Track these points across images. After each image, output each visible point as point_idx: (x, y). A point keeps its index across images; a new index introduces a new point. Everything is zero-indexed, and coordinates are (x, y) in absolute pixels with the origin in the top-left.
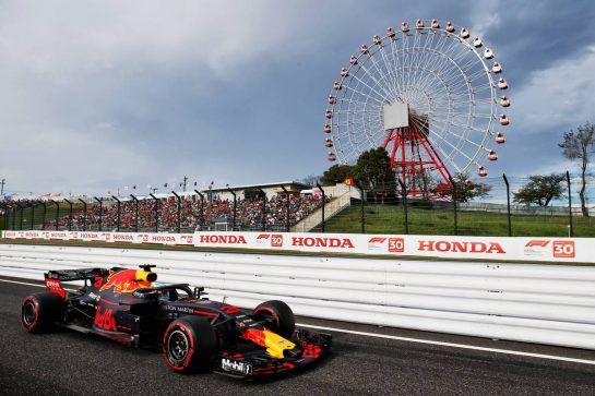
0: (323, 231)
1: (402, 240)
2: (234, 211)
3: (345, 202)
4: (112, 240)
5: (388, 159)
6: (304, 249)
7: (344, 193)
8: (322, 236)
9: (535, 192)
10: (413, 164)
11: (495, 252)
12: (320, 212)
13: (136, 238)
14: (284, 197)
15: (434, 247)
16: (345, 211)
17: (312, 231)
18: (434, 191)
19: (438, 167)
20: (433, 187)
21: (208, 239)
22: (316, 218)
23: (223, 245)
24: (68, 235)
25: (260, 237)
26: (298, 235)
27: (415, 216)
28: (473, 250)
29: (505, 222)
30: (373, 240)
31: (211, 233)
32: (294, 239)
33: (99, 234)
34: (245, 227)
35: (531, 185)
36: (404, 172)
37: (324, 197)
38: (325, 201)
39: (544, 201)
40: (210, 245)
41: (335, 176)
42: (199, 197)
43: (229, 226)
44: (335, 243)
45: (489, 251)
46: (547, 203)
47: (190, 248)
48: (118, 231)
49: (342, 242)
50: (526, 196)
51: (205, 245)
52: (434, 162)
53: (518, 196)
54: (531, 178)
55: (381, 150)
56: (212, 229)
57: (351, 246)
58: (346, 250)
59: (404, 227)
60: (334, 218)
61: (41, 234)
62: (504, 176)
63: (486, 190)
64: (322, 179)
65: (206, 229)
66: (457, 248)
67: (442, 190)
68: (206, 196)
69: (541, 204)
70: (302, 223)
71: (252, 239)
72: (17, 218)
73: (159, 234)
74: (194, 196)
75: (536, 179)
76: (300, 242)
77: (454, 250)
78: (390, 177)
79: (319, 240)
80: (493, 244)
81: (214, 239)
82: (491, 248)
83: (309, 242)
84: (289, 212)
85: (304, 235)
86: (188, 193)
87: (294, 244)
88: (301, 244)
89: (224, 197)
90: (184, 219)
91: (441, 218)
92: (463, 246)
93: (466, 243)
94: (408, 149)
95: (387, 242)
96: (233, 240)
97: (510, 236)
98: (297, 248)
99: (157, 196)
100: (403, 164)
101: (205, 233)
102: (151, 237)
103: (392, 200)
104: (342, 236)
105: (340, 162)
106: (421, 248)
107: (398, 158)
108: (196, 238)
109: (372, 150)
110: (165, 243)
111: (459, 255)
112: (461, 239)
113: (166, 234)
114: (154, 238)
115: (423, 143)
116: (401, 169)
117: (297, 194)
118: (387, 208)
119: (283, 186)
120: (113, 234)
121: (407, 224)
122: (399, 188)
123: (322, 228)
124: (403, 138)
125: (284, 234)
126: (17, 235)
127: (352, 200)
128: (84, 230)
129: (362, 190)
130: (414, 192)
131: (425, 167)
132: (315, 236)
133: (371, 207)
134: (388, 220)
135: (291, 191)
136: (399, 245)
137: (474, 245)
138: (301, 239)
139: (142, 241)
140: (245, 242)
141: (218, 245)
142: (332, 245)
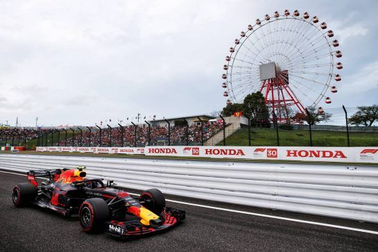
0: (224, 145)
1: (276, 150)
2: (169, 133)
3: (237, 127)
4: (97, 152)
5: (263, 99)
6: (213, 156)
7: (237, 122)
8: (224, 148)
9: (362, 117)
10: (279, 101)
11: (339, 157)
12: (222, 133)
13: (111, 150)
14: (199, 124)
15: (297, 155)
16: (237, 132)
17: (217, 145)
18: (294, 118)
19: (296, 103)
20: (293, 115)
21: (154, 151)
22: (219, 137)
23: (162, 154)
24: (72, 149)
25: (185, 149)
26: (209, 148)
27: (283, 134)
28: (324, 156)
29: (346, 138)
30: (257, 150)
31: (154, 147)
32: (207, 150)
33: (90, 148)
34: (176, 143)
35: (359, 112)
36: (273, 107)
37: (224, 123)
38: (225, 126)
39: (368, 123)
40: (155, 154)
41: (230, 110)
42: (147, 125)
43: (166, 142)
44: (232, 152)
45: (335, 157)
46: (371, 124)
47: (143, 157)
48: (100, 146)
49: (237, 152)
50: (356, 119)
51: (151, 154)
52: (293, 100)
53: (351, 120)
54: (359, 108)
55: (259, 93)
56: (156, 145)
57: (243, 154)
58: (240, 156)
59: (276, 141)
60: (230, 137)
61: (57, 149)
62: (343, 107)
63: (328, 117)
64: (222, 113)
65: (152, 145)
66: (313, 155)
67: (299, 117)
68: (151, 125)
69: (366, 125)
70: (211, 140)
71: (180, 150)
72: (44, 140)
73: (124, 148)
74: (144, 125)
75: (363, 109)
76: (211, 152)
77: (311, 156)
78: (265, 112)
79: (222, 150)
80: (337, 152)
81: (157, 151)
82: (337, 155)
83: (216, 152)
84: (202, 134)
85: (213, 148)
86: (141, 122)
87: (207, 153)
88: (211, 153)
89: (162, 125)
90: (139, 139)
91: (302, 135)
92: (317, 153)
93: (319, 152)
94: (276, 92)
95: (266, 151)
96: (168, 151)
97: (349, 146)
98: (209, 156)
99: (123, 125)
100: (273, 102)
101: (151, 147)
102: (119, 150)
103: (266, 125)
104: (236, 148)
105: (234, 102)
106: (289, 155)
107: (269, 97)
108: (146, 150)
109: (253, 94)
110: (127, 153)
111: (314, 159)
112: (315, 149)
113: (128, 148)
114: (121, 151)
115: (285, 88)
116: (272, 105)
117: (207, 122)
118: (263, 130)
119: (198, 117)
120: (97, 148)
121: (278, 139)
122: (271, 117)
123: (224, 143)
124: (272, 85)
125: (200, 147)
126: (44, 149)
127: (241, 125)
128: (81, 146)
129: (249, 119)
130: (281, 119)
131: (287, 102)
132: (220, 148)
133: (253, 129)
134: (264, 137)
135: (203, 120)
136: (274, 153)
137: (324, 152)
138: (211, 150)
139: (114, 152)
140: (176, 152)
141: (159, 154)
142: (230, 154)
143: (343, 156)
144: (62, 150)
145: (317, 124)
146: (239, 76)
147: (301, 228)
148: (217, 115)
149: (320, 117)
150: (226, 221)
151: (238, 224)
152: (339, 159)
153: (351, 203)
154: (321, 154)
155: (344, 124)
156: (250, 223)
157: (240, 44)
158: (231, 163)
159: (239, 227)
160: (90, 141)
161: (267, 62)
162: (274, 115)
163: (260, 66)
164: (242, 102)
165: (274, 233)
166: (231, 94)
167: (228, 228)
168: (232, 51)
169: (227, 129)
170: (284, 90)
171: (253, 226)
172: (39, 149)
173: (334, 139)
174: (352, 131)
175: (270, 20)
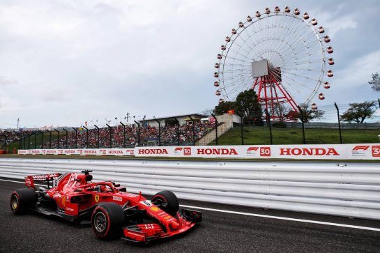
0: (217, 144)
1: (269, 148)
2: (160, 133)
3: (230, 125)
4: (84, 154)
5: (256, 96)
6: (205, 156)
7: (229, 120)
8: (217, 147)
9: (354, 114)
10: (272, 99)
11: (332, 154)
12: (214, 132)
13: (98, 152)
14: (190, 123)
15: (291, 153)
16: (230, 130)
17: (209, 144)
18: (287, 116)
19: (289, 101)
20: (286, 113)
21: (143, 152)
22: (212, 136)
23: (153, 155)
24: (57, 152)
25: (177, 149)
26: (201, 147)
27: (276, 133)
28: (317, 154)
29: (338, 135)
30: (250, 149)
31: (145, 148)
32: (199, 150)
33: (76, 150)
34: (167, 144)
35: (350, 109)
36: (266, 104)
37: (216, 122)
38: (217, 125)
39: (360, 120)
40: (145, 155)
41: (223, 108)
42: (137, 125)
43: (157, 143)
44: (225, 152)
45: (328, 154)
46: (363, 120)
47: (132, 158)
48: (87, 148)
49: (230, 151)
50: (348, 116)
51: (141, 155)
52: (286, 97)
53: (343, 117)
54: (351, 105)
55: (252, 91)
56: (146, 145)
57: (236, 153)
58: (233, 156)
59: (269, 140)
60: (222, 136)
61: (41, 151)
62: (335, 104)
63: (321, 114)
64: (214, 112)
65: (142, 145)
66: (306, 153)
67: (292, 115)
68: (141, 125)
69: (358, 121)
70: (203, 139)
71: (171, 151)
72: (27, 142)
73: (113, 149)
74: (133, 125)
75: (355, 106)
77: (304, 154)
78: (258, 109)
79: (215, 150)
80: (330, 149)
81: (147, 152)
82: (329, 152)
83: (208, 152)
84: (194, 133)
85: (205, 147)
86: (131, 122)
87: (199, 153)
88: (203, 153)
89: (152, 125)
90: (128, 139)
91: (293, 133)
92: (310, 151)
93: (312, 149)
94: (268, 89)
96: (159, 151)
97: (341, 143)
98: (201, 156)
99: (111, 125)
100: (266, 99)
101: (141, 148)
102: (107, 151)
103: (259, 123)
104: (229, 147)
105: (226, 100)
107: (262, 95)
108: (136, 151)
109: (246, 91)
110: (116, 155)
111: (307, 157)
112: (308, 147)
113: (117, 149)
114: (110, 152)
115: (278, 85)
116: (264, 102)
117: (199, 121)
118: (257, 128)
119: (189, 116)
120: (84, 150)
121: (271, 137)
122: (264, 115)
123: (216, 142)
124: (265, 83)
125: (192, 147)
126: (27, 152)
127: (234, 123)
128: (67, 148)
129: (241, 117)
130: (274, 117)
131: (280, 100)
132: (212, 147)
133: (245, 128)
134: (258, 136)
135: (195, 119)
136: (267, 152)
137: (317, 150)
138: (203, 150)
139: (102, 154)
140: (167, 153)
141: (150, 155)
142: (223, 153)
143: (336, 153)
144: (46, 153)
145: (310, 121)
146: (231, 75)
147: (293, 226)
148: (209, 114)
149: (313, 114)
150: (217, 222)
151: (229, 224)
152: (332, 157)
153: (341, 199)
154: (314, 152)
155: (336, 121)
156: (242, 222)
157: (231, 42)
158: (223, 163)
159: (231, 228)
160: (76, 142)
161: (259, 59)
162: (267, 113)
163: (253, 63)
164: (235, 100)
165: (266, 233)
166: (223, 93)
167: (220, 229)
168: (224, 48)
169: (219, 128)
170: (277, 88)
171: (244, 226)
172: (20, 152)
173: (327, 136)
174: (345, 128)
175: (261, 17)
